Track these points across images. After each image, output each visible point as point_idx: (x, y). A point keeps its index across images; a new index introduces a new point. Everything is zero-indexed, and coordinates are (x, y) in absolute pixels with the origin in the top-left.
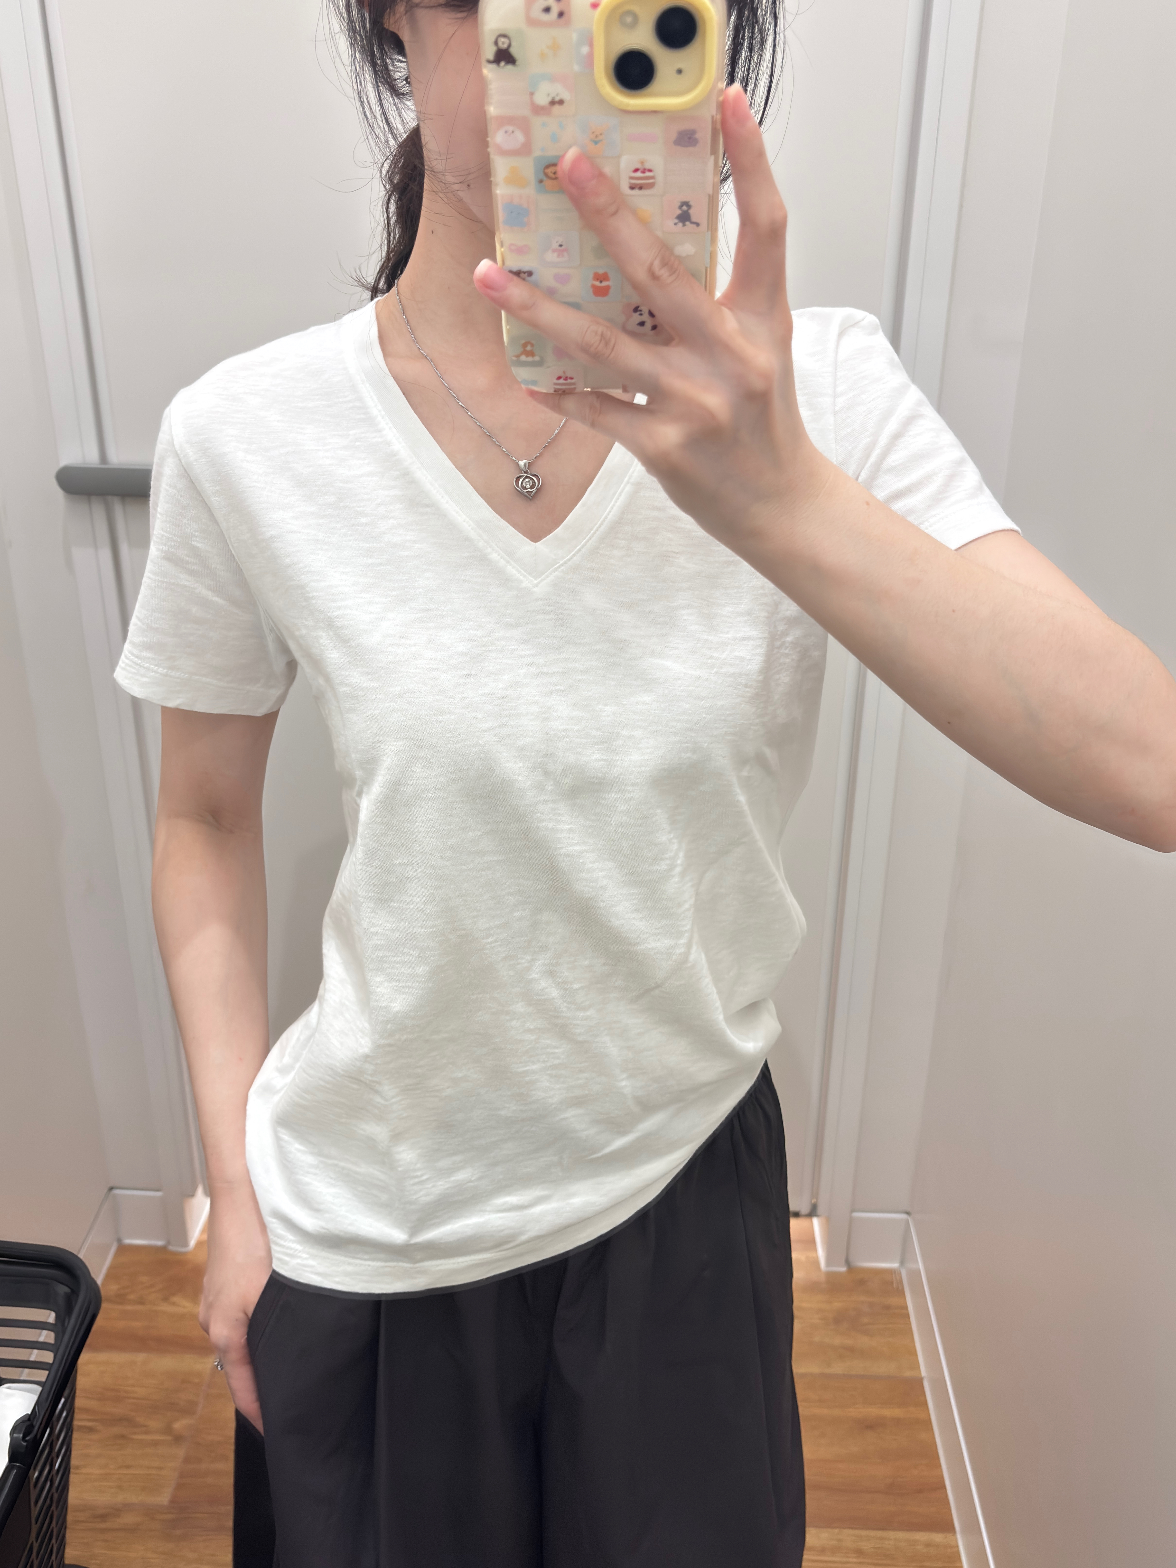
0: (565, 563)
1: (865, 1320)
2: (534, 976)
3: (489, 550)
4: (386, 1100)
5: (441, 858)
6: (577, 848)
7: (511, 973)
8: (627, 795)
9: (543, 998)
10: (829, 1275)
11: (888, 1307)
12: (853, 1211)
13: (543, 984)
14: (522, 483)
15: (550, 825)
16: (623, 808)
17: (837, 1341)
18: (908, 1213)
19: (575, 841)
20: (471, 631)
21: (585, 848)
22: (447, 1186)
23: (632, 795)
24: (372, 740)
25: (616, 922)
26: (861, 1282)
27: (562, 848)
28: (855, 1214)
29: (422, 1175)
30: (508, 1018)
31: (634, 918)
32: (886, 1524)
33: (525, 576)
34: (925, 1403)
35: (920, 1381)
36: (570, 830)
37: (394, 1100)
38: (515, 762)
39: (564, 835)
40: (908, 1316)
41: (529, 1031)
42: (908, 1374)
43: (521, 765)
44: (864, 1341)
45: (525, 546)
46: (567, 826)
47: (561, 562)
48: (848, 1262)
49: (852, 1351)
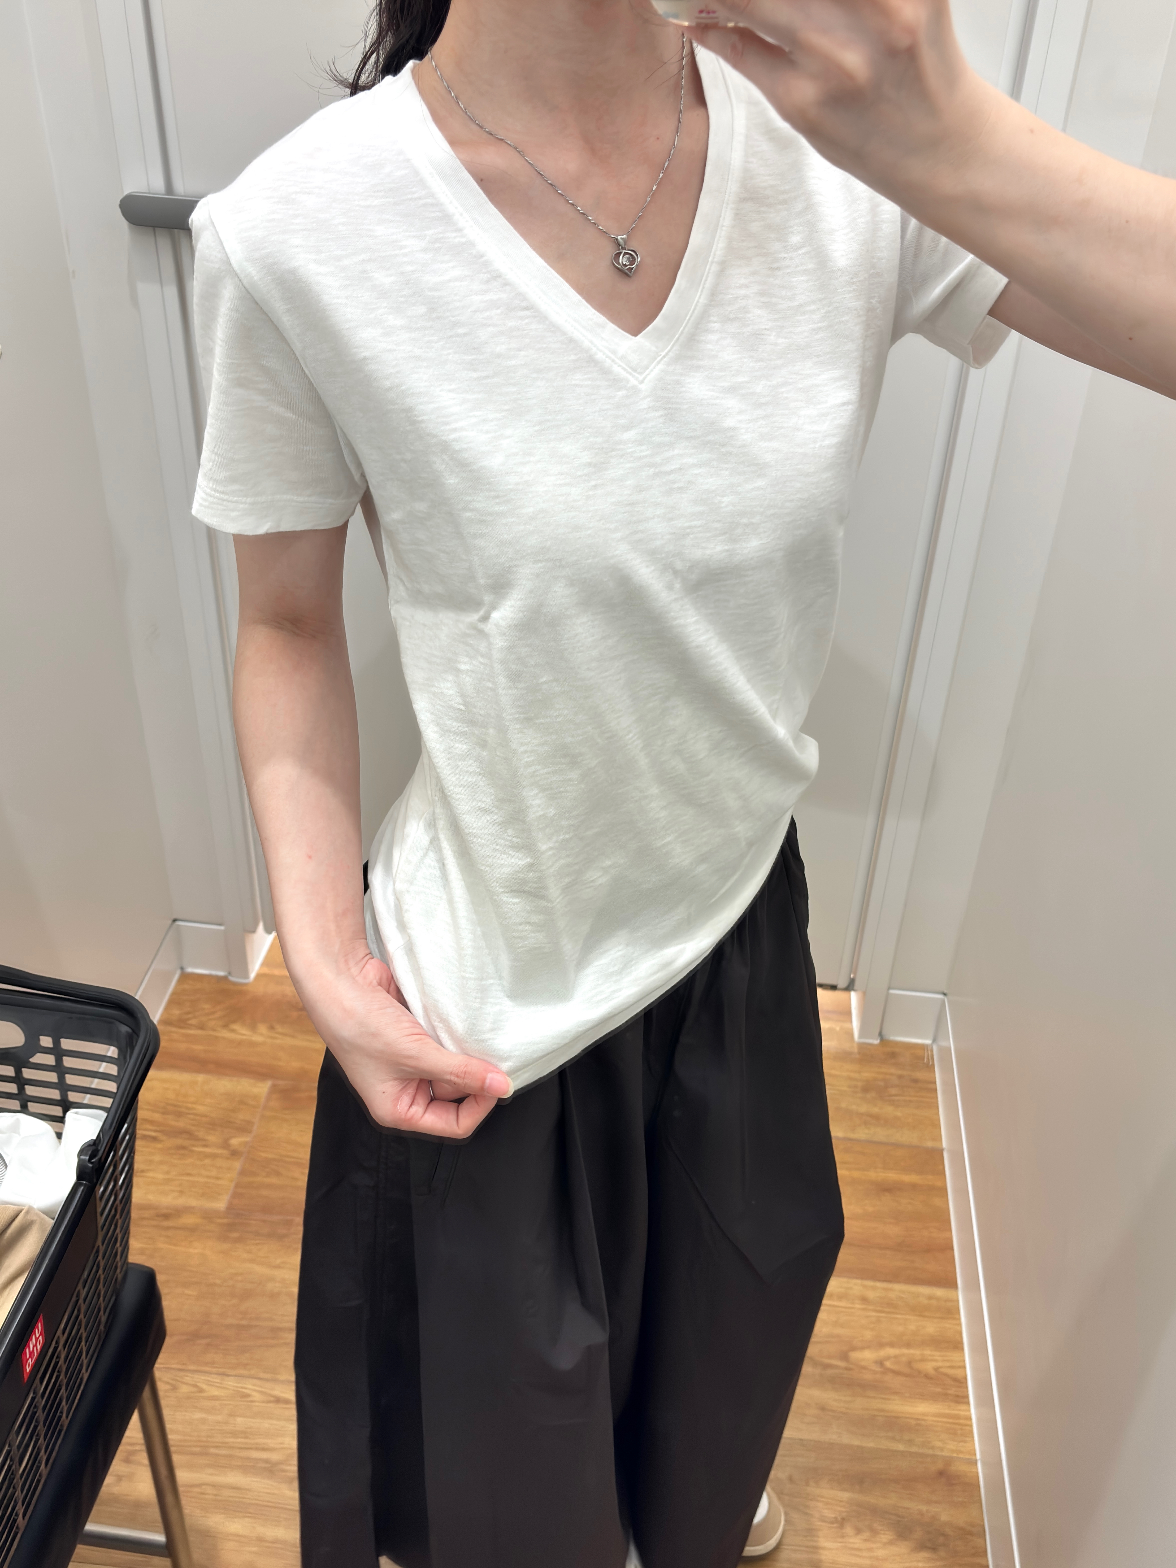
0: (667, 354)
1: (892, 1091)
10: (861, 1046)
11: (916, 1081)
12: (889, 988)
17: (864, 1109)
18: (945, 994)
26: (893, 1055)
28: (892, 991)
32: (894, 1277)
33: (630, 374)
34: (943, 1173)
35: (941, 1151)
40: (936, 1090)
42: (930, 1144)
44: (889, 1110)
45: (629, 343)
47: (663, 354)
48: (880, 1035)
49: (876, 1119)
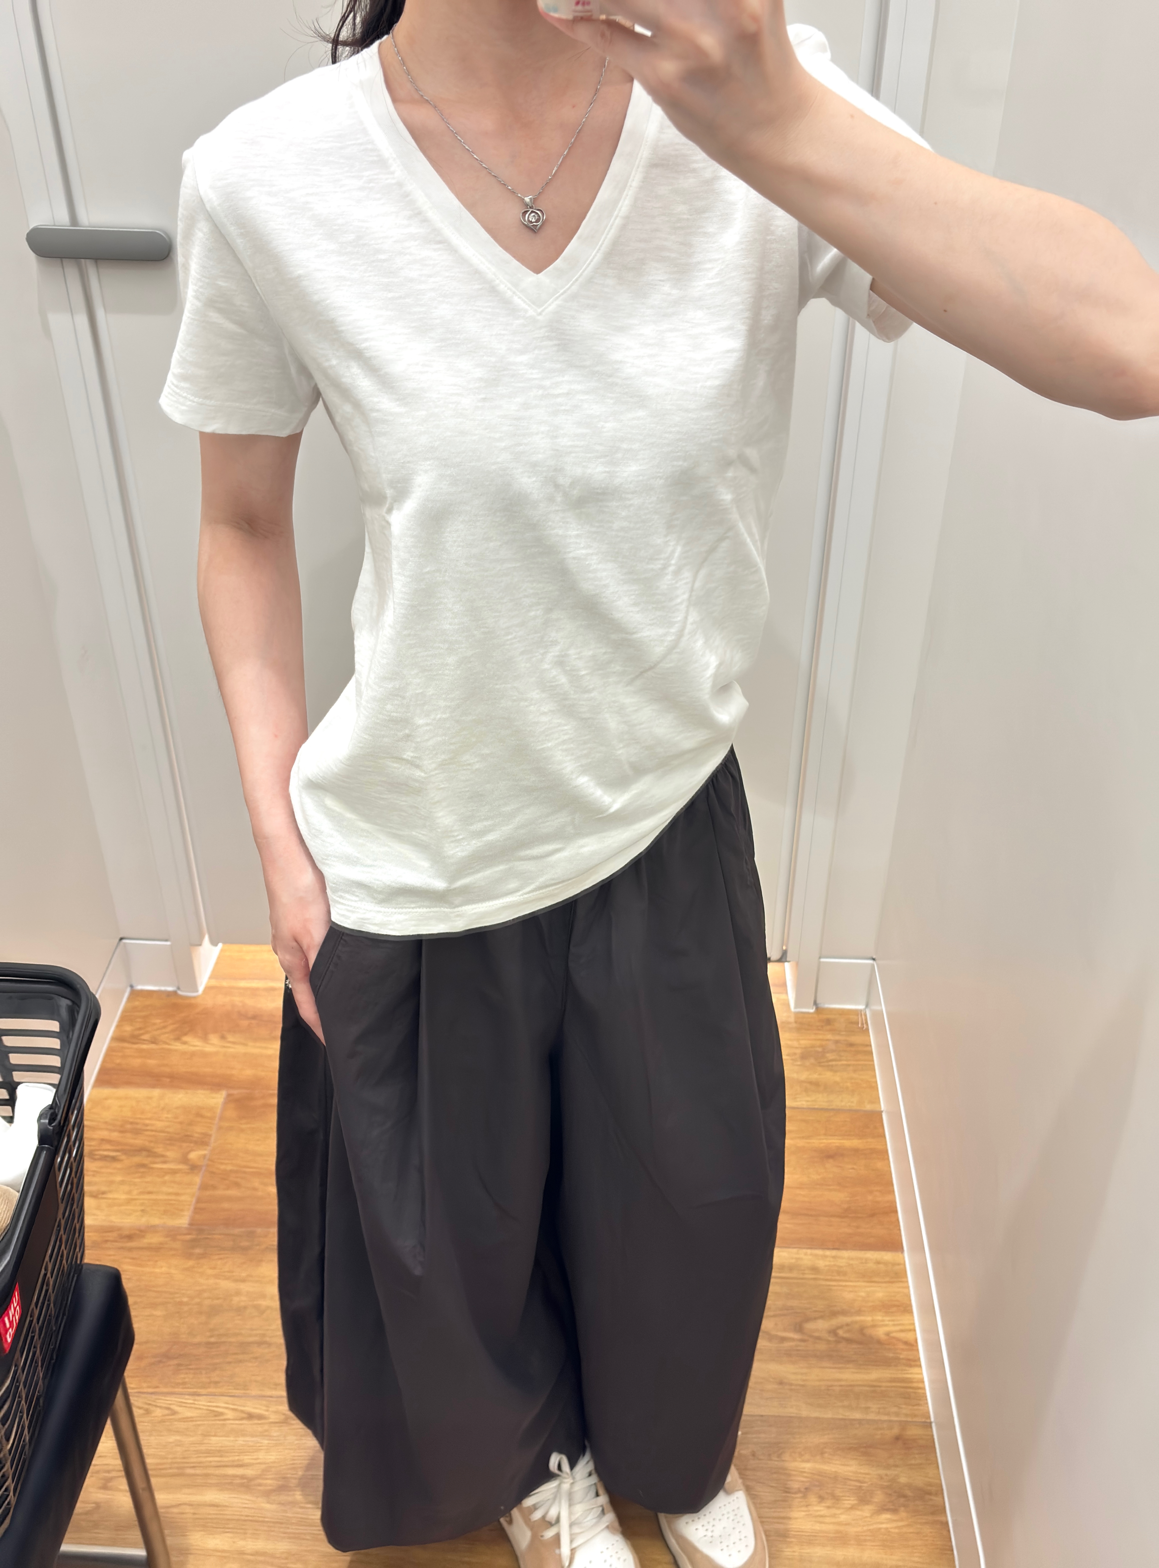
0: (565, 292)
1: (830, 1056)
2: (546, 666)
3: (497, 282)
4: (426, 773)
5: (466, 564)
6: (584, 552)
7: (528, 665)
8: (628, 503)
9: (554, 684)
10: (796, 1014)
11: (851, 1045)
12: (820, 958)
13: (554, 672)
14: (528, 217)
15: (560, 532)
16: (624, 514)
18: (874, 959)
19: (582, 546)
20: (485, 358)
21: (590, 551)
22: (479, 844)
23: (631, 502)
24: (402, 461)
25: (617, 615)
26: (828, 1022)
27: (570, 552)
28: (822, 960)
29: (458, 836)
30: (526, 704)
31: (632, 611)
32: (841, 1244)
33: (529, 306)
34: (883, 1136)
35: (879, 1114)
36: (578, 536)
37: (433, 773)
38: (529, 477)
39: (572, 541)
40: (871, 1053)
41: (544, 713)
42: (868, 1107)
43: (534, 479)
44: (828, 1076)
45: (530, 278)
46: (575, 533)
47: (562, 291)
48: (815, 1003)
49: (817, 1086)
